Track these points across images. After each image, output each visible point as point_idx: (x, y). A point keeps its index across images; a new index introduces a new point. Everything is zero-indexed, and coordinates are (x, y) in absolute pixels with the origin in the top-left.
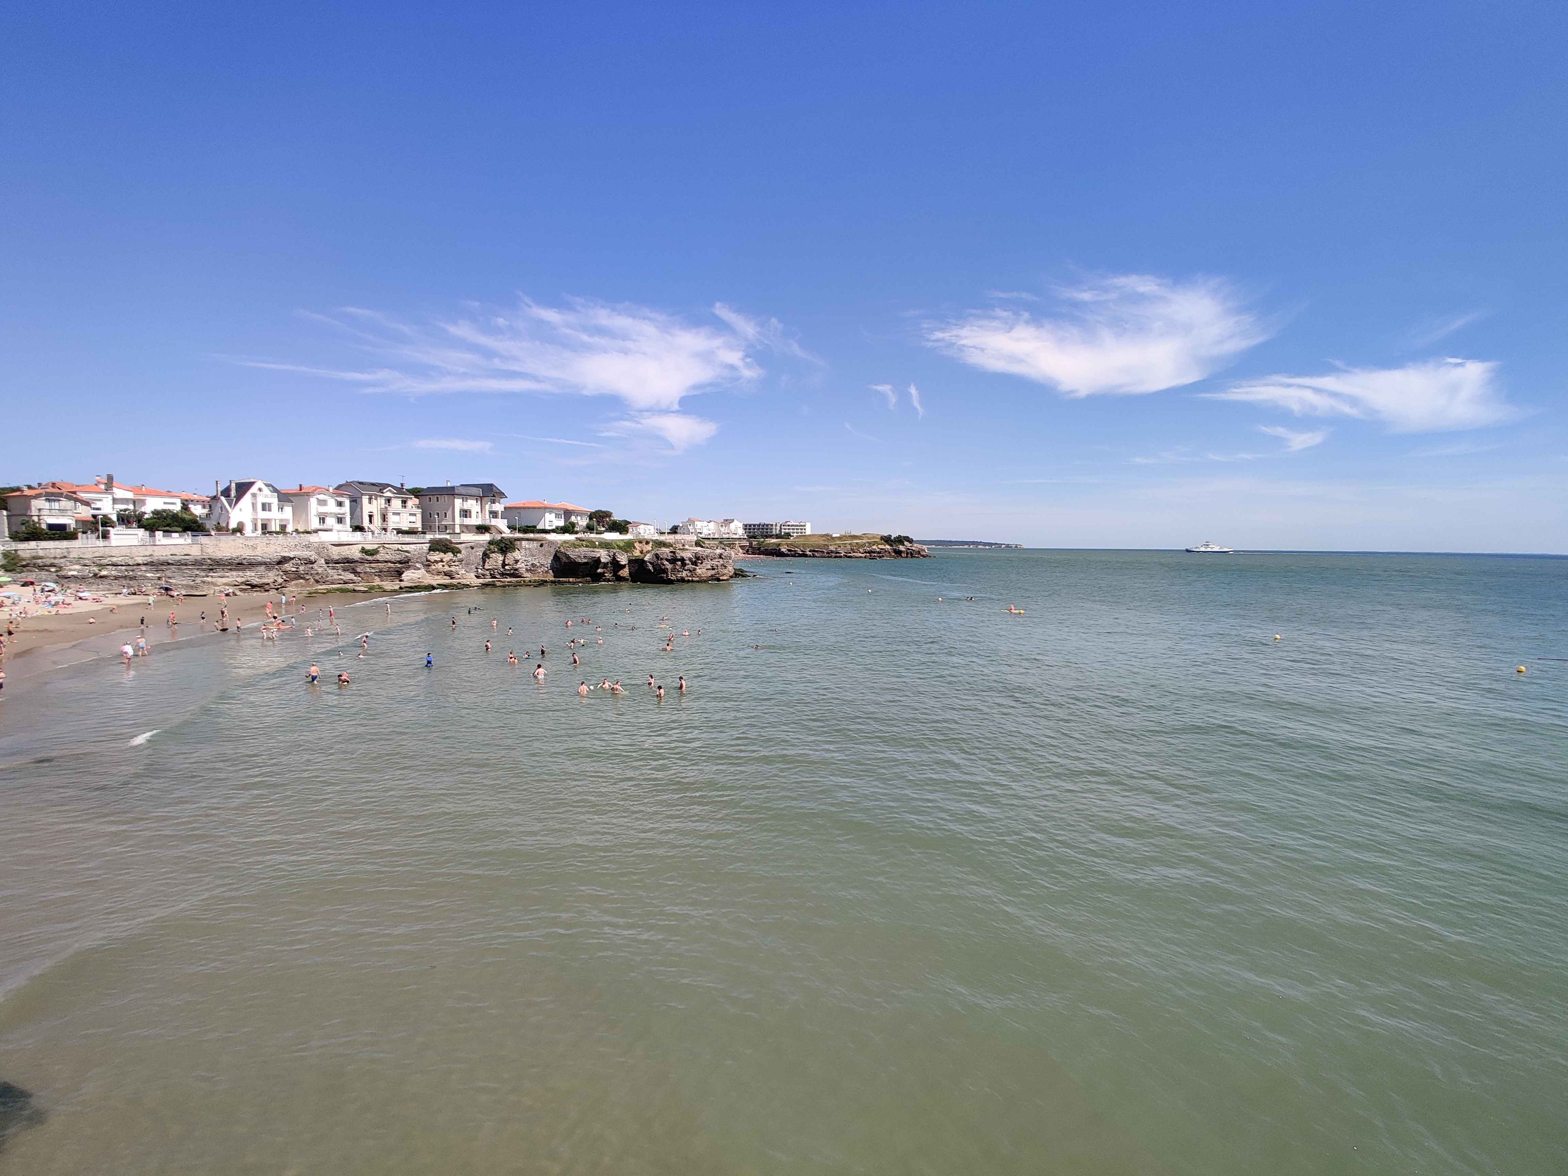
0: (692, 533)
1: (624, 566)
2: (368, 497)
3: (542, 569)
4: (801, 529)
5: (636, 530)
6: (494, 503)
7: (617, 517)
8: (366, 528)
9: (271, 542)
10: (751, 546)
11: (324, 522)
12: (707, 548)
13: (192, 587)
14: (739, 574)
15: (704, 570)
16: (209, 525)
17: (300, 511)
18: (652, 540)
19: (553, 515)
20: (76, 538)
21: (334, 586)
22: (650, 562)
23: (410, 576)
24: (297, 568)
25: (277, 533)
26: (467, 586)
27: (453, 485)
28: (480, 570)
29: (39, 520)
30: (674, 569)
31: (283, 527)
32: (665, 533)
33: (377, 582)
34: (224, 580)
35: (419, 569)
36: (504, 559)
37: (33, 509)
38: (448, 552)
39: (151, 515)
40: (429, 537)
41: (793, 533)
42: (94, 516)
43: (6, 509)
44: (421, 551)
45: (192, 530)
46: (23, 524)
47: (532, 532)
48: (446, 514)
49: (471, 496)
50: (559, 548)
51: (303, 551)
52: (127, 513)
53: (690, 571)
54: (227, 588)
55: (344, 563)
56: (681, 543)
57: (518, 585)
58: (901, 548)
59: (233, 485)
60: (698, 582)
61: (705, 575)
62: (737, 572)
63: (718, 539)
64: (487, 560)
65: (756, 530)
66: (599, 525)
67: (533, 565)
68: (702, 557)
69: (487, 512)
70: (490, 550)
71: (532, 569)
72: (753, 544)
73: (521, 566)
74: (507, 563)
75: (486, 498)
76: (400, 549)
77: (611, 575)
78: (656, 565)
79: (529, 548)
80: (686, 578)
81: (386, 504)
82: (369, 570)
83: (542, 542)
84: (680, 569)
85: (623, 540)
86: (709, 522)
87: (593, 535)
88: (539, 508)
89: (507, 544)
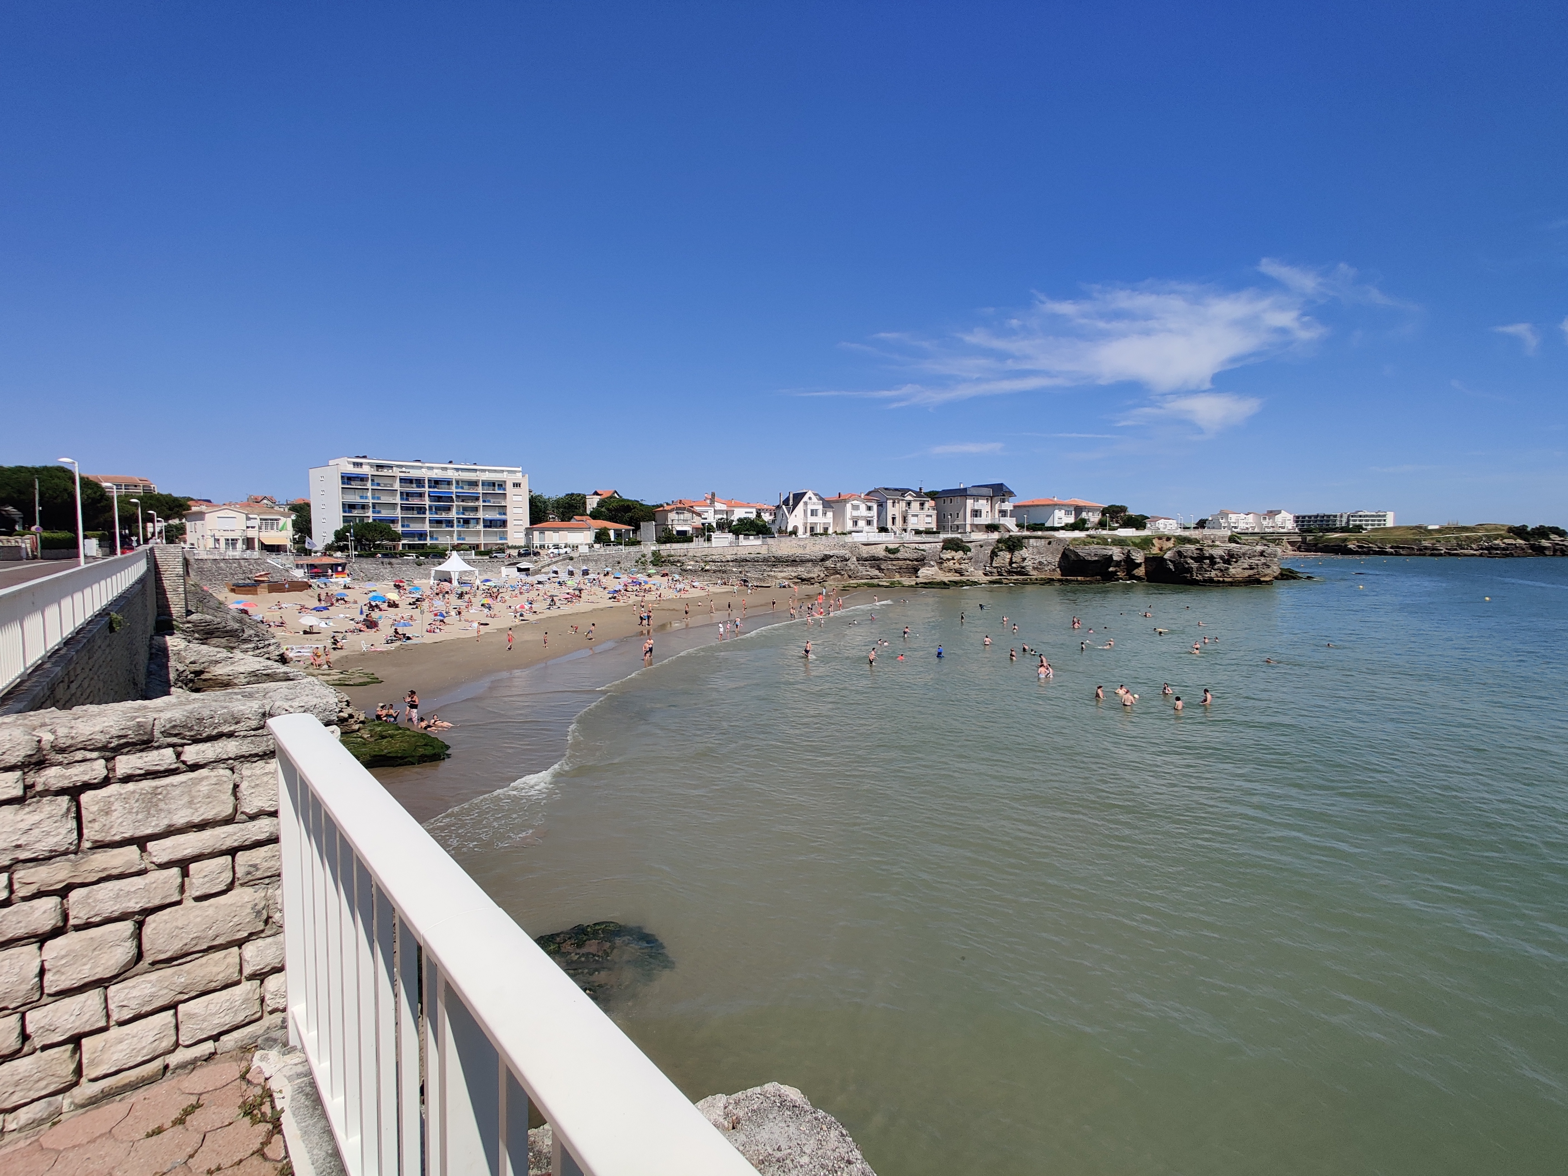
0: (1224, 527)
1: (1139, 565)
2: (891, 501)
3: (1049, 567)
4: (1379, 521)
5: (1156, 525)
6: (1003, 502)
7: (1132, 512)
8: (890, 529)
9: (817, 542)
10: (1304, 541)
11: (856, 525)
12: (1244, 544)
13: (761, 580)
14: (1287, 575)
15: (1239, 570)
16: (774, 529)
17: (839, 516)
18: (1174, 536)
19: (1063, 511)
20: (692, 541)
21: (863, 581)
22: (1170, 560)
23: (926, 573)
24: (835, 565)
25: (821, 534)
26: (975, 583)
27: (965, 487)
28: (987, 568)
29: (672, 527)
30: (1200, 569)
31: (826, 529)
32: (1189, 528)
33: (897, 578)
34: (783, 574)
35: (933, 566)
36: (1012, 557)
37: (669, 519)
38: (959, 550)
39: (737, 522)
40: (942, 536)
41: (1367, 525)
42: (703, 524)
43: (654, 520)
44: (935, 550)
45: (763, 534)
46: (663, 531)
47: (1040, 529)
48: (958, 514)
49: (982, 496)
50: (1068, 546)
51: (840, 550)
52: (722, 521)
53: (1221, 570)
54: (785, 581)
55: (871, 560)
56: (1211, 539)
57: (1025, 583)
58: (1545, 543)
59: (791, 495)
60: (1231, 584)
61: (1241, 576)
62: (1284, 573)
63: (1259, 533)
64: (995, 558)
65: (1312, 523)
66: (1112, 521)
67: (1040, 563)
68: (1237, 555)
69: (997, 511)
70: (998, 548)
71: (1040, 567)
72: (1308, 540)
73: (1028, 564)
74: (1014, 561)
75: (996, 498)
76: (917, 547)
77: (1124, 574)
78: (1179, 563)
79: (1037, 546)
80: (1216, 579)
81: (906, 507)
82: (890, 567)
83: (1050, 539)
84: (1208, 569)
85: (1139, 537)
86: (1247, 515)
87: (1106, 532)
88: (1048, 506)
89: (1015, 542)
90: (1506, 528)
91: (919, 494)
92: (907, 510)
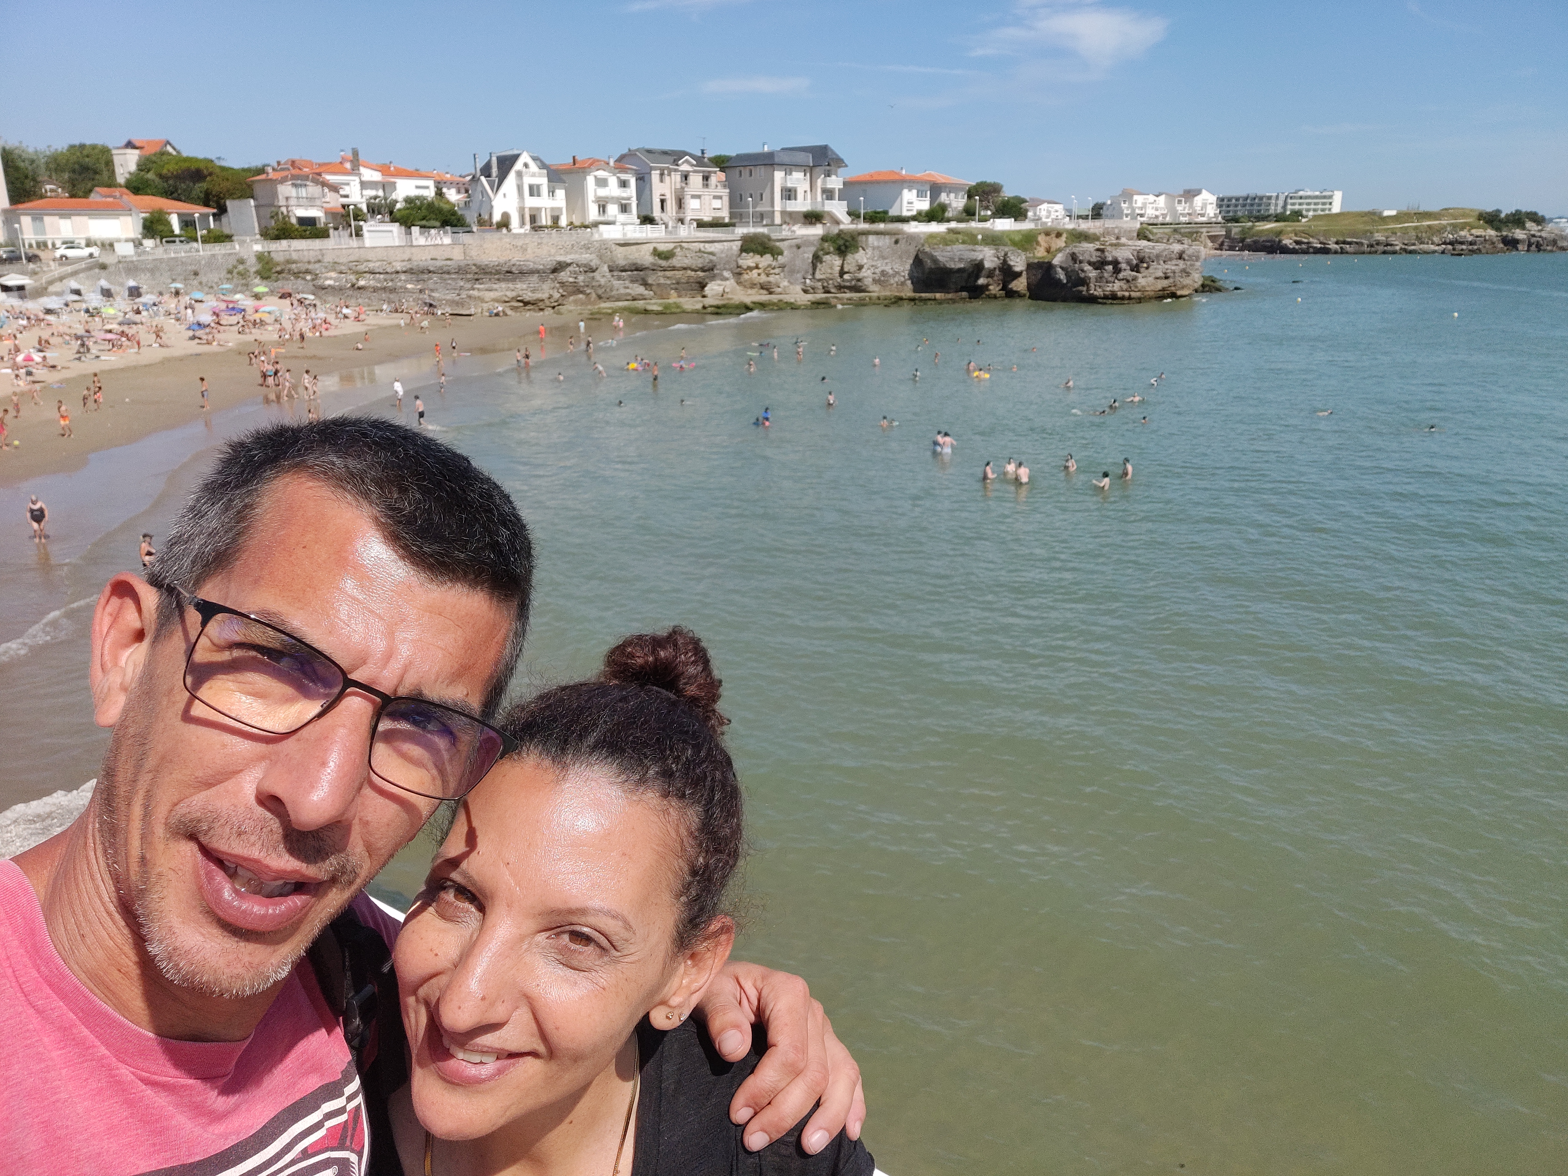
0: (1130, 216)
1: (1018, 275)
2: (658, 172)
3: (896, 279)
4: (1324, 204)
5: (1037, 212)
6: (829, 176)
7: (1009, 192)
8: (658, 219)
9: (543, 241)
10: (1229, 235)
11: (604, 211)
12: (1158, 241)
13: (457, 303)
14: (1209, 287)
15: (1151, 279)
16: (471, 217)
17: (575, 197)
18: (1066, 230)
19: (915, 192)
20: (328, 236)
21: (621, 304)
22: (1061, 268)
23: (716, 290)
24: (576, 278)
25: (549, 228)
26: (792, 305)
27: (772, 149)
28: (808, 281)
29: (288, 212)
30: (1100, 278)
31: (556, 219)
32: (1082, 217)
33: (673, 298)
34: (492, 295)
35: (727, 279)
36: (843, 264)
37: (280, 197)
38: (765, 253)
39: (404, 204)
40: (741, 231)
41: (1308, 210)
42: (345, 206)
43: (252, 197)
44: (730, 253)
45: (452, 226)
46: (272, 217)
47: (883, 220)
48: (762, 195)
49: (797, 166)
50: (923, 245)
51: (582, 253)
52: (377, 201)
53: (1128, 281)
54: (496, 305)
55: (632, 271)
56: (1114, 234)
57: (861, 304)
58: (1519, 234)
59: (494, 160)
60: (1140, 300)
61: (1152, 288)
62: (1206, 282)
63: (1173, 225)
64: (819, 265)
65: (1239, 208)
66: (983, 207)
67: (883, 273)
68: (1149, 258)
69: (819, 191)
70: (822, 250)
71: (882, 278)
72: (1233, 233)
73: (865, 274)
74: (846, 270)
75: (818, 169)
76: (703, 249)
77: (998, 289)
78: (1072, 271)
79: (878, 247)
80: (1120, 294)
81: (682, 181)
82: (662, 281)
83: (897, 236)
84: (1110, 279)
85: (1019, 231)
86: (1157, 196)
87: (974, 225)
88: (894, 182)
89: (847, 241)
90: (1477, 213)
91: (700, 161)
92: (682, 188)
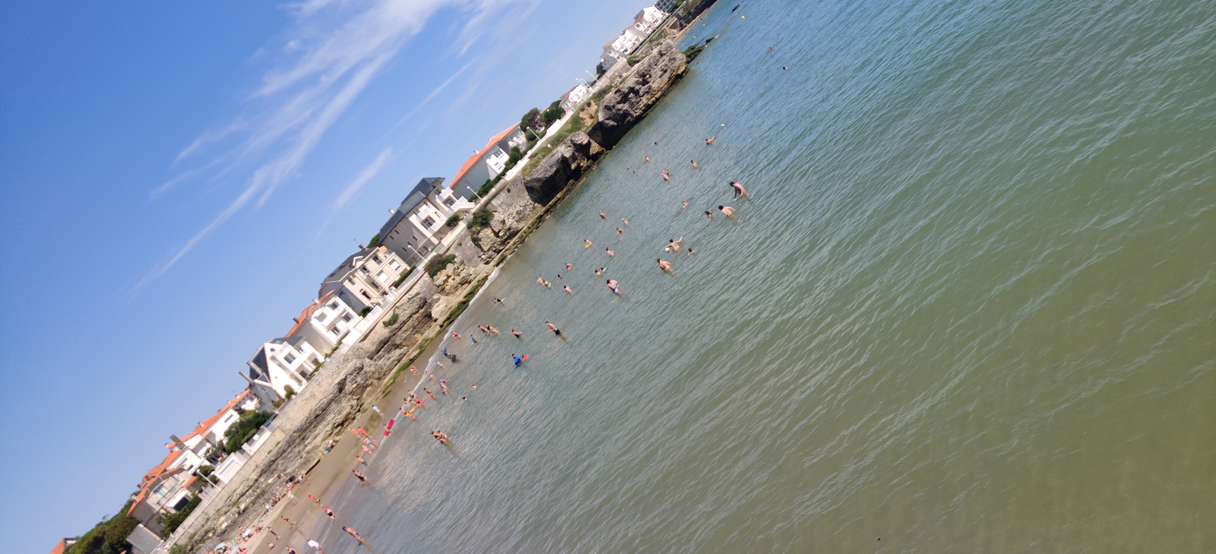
0: (618, 58)
1: (589, 144)
2: (347, 281)
3: (528, 209)
5: (570, 102)
6: (440, 193)
7: (544, 107)
8: (370, 305)
9: (320, 380)
10: (679, 18)
11: (338, 331)
12: (643, 58)
13: (305, 463)
14: (693, 54)
15: (658, 80)
16: (269, 408)
17: (314, 339)
18: (591, 98)
19: (493, 156)
20: (200, 500)
21: (394, 371)
22: (607, 119)
23: (439, 310)
24: (356, 382)
25: (316, 370)
26: (487, 277)
27: (396, 210)
28: (483, 257)
29: (165, 510)
30: (632, 105)
31: (316, 362)
32: (595, 82)
33: (420, 338)
34: (319, 438)
35: (439, 299)
36: (492, 230)
37: (154, 506)
38: (446, 266)
39: (227, 438)
40: (421, 267)
42: (195, 474)
43: (139, 523)
44: (426, 285)
45: (263, 423)
46: (160, 522)
47: (492, 186)
48: (414, 237)
49: (418, 204)
50: (524, 179)
51: (346, 366)
52: (210, 452)
53: (647, 92)
54: (327, 441)
55: (383, 347)
56: (617, 76)
57: (523, 240)
59: (253, 364)
60: (664, 95)
61: (664, 83)
62: (689, 53)
63: (645, 40)
64: (480, 243)
66: (536, 129)
67: (518, 213)
68: (646, 71)
69: (443, 205)
70: (474, 233)
71: (521, 216)
72: (680, 14)
73: (510, 223)
74: (497, 231)
75: (430, 195)
76: (410, 297)
77: (586, 162)
78: (614, 116)
79: (502, 203)
80: (650, 102)
81: (365, 273)
82: (405, 335)
83: (506, 188)
84: (637, 100)
85: (567, 123)
86: (624, 34)
87: (540, 143)
88: (477, 162)
89: (482, 216)
91: (364, 253)
92: (368, 276)
